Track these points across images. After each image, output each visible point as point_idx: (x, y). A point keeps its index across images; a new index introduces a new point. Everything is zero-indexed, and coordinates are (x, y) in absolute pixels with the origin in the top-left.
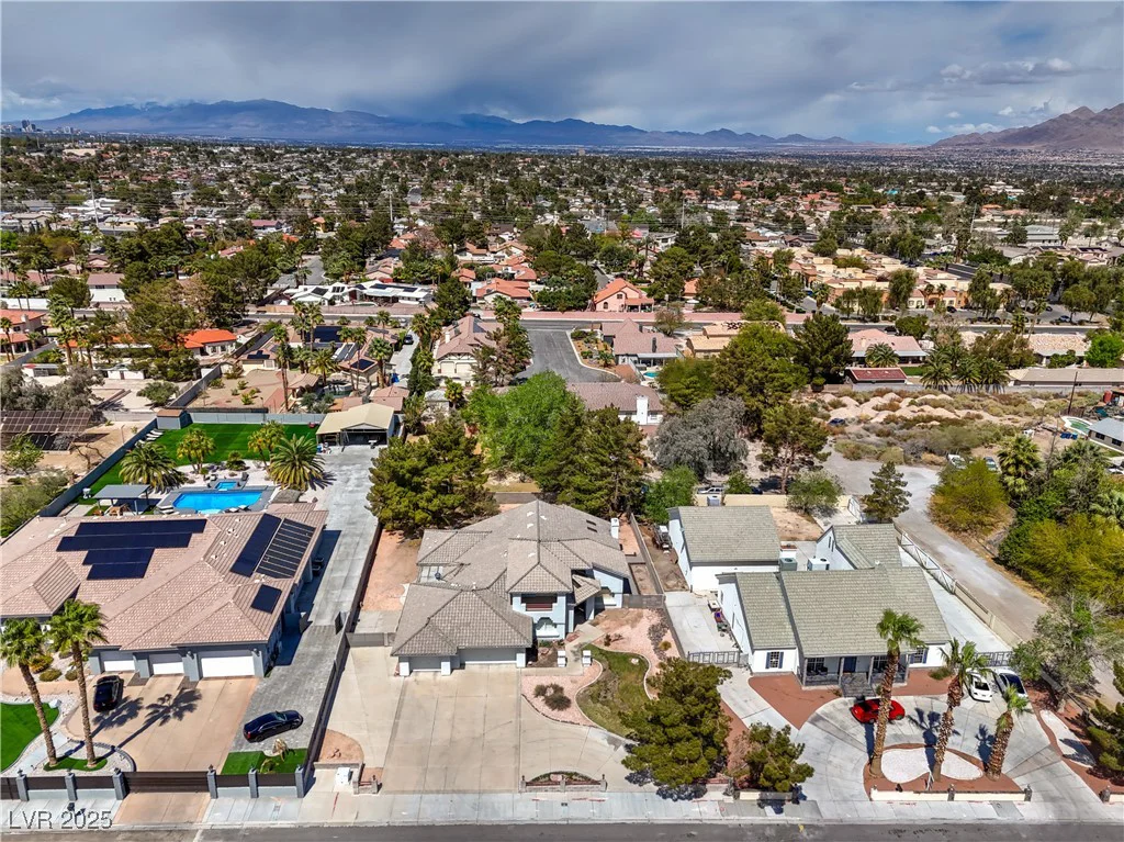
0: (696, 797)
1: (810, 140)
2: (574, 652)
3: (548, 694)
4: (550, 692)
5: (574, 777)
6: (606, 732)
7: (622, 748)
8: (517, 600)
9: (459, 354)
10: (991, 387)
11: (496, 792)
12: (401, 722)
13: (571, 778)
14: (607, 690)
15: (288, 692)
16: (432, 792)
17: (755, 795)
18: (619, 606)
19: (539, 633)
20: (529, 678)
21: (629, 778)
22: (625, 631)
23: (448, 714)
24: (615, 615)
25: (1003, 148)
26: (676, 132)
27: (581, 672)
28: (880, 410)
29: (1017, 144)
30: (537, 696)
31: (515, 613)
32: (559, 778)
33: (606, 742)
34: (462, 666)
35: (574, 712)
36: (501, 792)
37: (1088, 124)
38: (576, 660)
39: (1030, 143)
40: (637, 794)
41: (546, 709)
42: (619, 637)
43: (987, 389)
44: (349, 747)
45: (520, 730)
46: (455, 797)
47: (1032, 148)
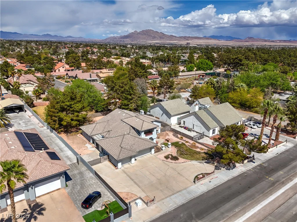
0: (235, 167)
1: (74, 37)
4: (170, 157)
6: (196, 161)
8: (143, 134)
10: (176, 77)
11: (189, 187)
17: (247, 161)
20: (159, 156)
23: (148, 173)
25: (121, 40)
27: (170, 150)
29: (124, 39)
30: (167, 159)
32: (201, 176)
33: (199, 163)
35: (181, 159)
37: (137, 34)
39: (126, 39)
41: (174, 161)
42: (169, 139)
45: (174, 169)
47: (127, 40)
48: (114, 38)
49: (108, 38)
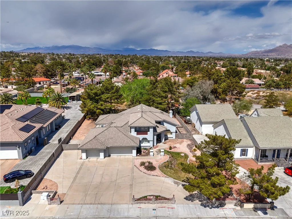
0: (221, 207)
1: (214, 53)
2: (157, 152)
3: (146, 165)
4: (147, 164)
5: (159, 198)
6: (173, 179)
7: (181, 186)
8: (133, 130)
9: (118, 82)
10: (287, 89)
11: (120, 204)
12: (79, 175)
13: (158, 198)
14: (171, 164)
15: (31, 165)
16: (88, 204)
17: (251, 206)
18: (174, 138)
19: (142, 145)
20: (138, 160)
21: (186, 198)
22: (177, 145)
23: (101, 172)
24: (173, 141)
25: (264, 54)
26: (179, 52)
27: (160, 158)
28: (254, 94)
29: (268, 53)
30: (141, 166)
31: (132, 136)
32: (152, 197)
33: (173, 183)
34: (109, 156)
35: (157, 172)
36: (122, 204)
38: (158, 154)
40: (191, 205)
41: (145, 171)
42: (175, 147)
43: (286, 90)
44: (52, 185)
45: (133, 178)
46: (99, 206)
47: (272, 54)
48: (257, 52)
49: (250, 53)
